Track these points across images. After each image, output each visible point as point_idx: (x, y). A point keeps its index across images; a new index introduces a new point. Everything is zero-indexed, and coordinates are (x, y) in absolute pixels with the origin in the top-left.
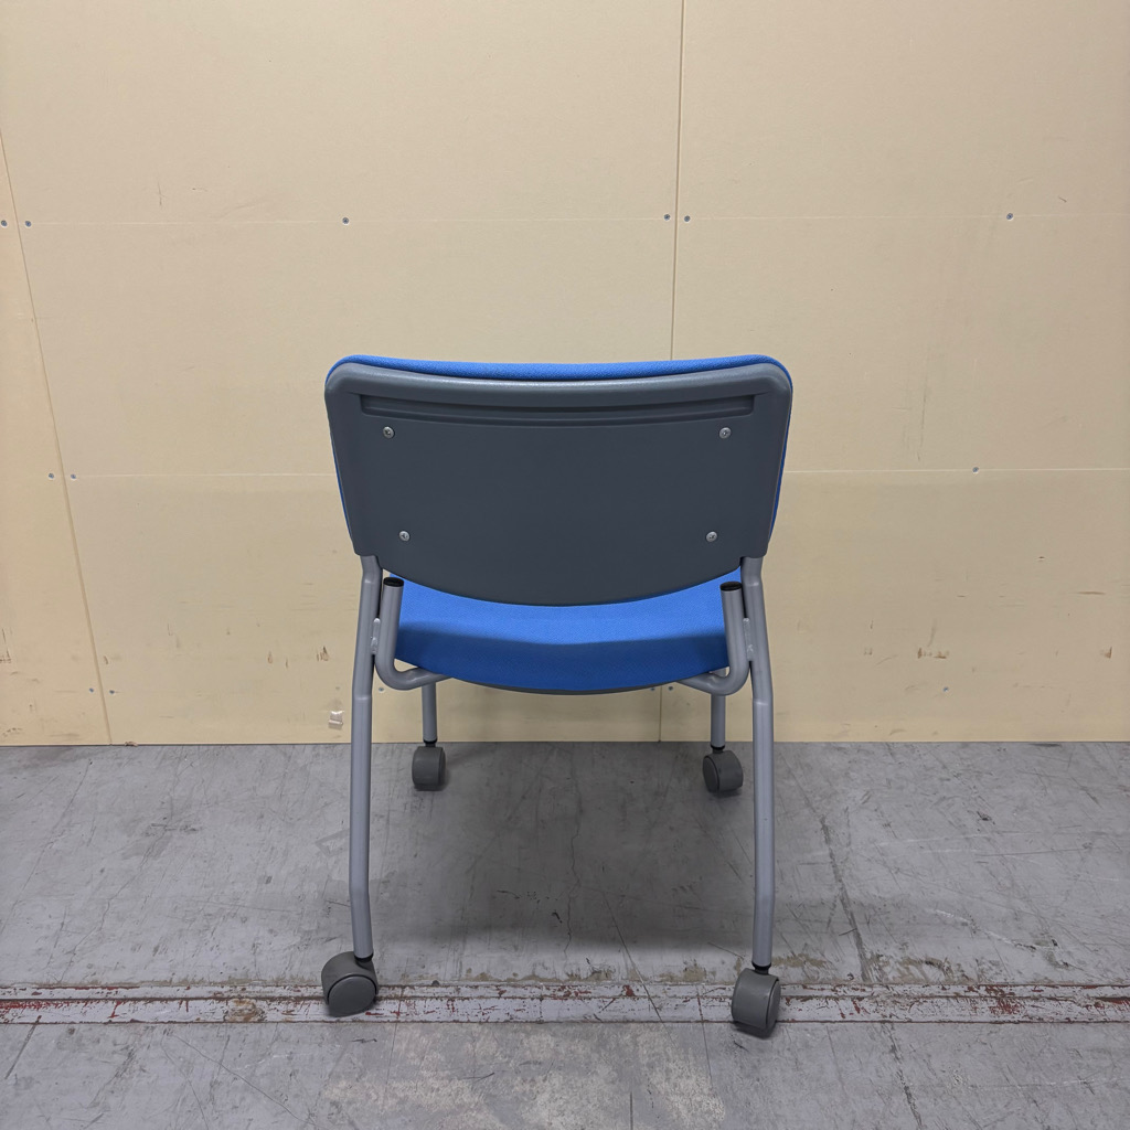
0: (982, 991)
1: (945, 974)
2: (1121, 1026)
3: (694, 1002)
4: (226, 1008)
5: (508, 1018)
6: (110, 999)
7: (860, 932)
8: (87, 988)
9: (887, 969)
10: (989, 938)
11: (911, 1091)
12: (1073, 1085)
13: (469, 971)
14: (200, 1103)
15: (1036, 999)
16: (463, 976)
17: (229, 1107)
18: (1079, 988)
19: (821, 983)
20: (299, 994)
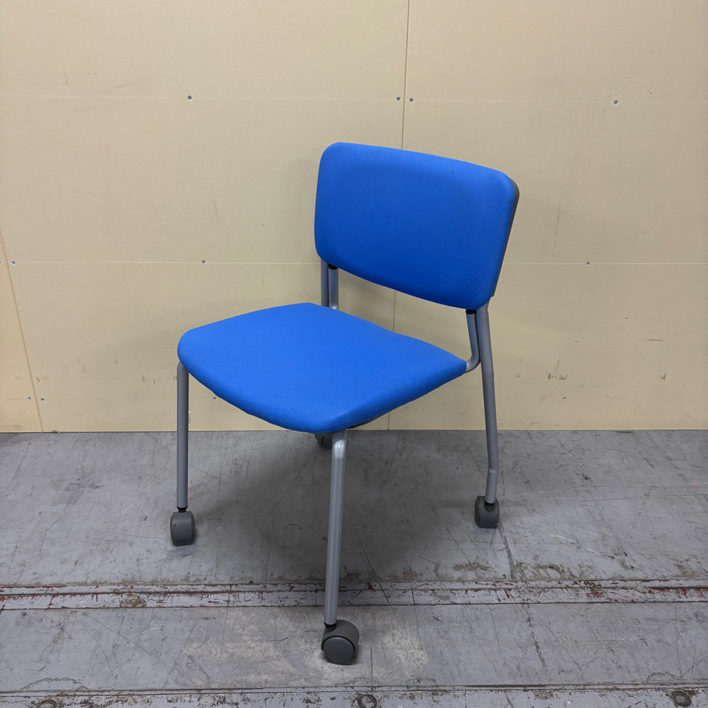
0: (582, 584)
1: (561, 573)
2: (664, 604)
3: (410, 593)
4: (121, 599)
5: (296, 604)
6: (48, 594)
7: (510, 548)
8: (34, 587)
9: (526, 572)
10: (587, 551)
11: (539, 644)
12: (635, 640)
13: (272, 574)
14: (107, 658)
15: (614, 588)
16: (269, 578)
17: (125, 660)
18: (639, 582)
19: (486, 580)
20: (166, 590)
